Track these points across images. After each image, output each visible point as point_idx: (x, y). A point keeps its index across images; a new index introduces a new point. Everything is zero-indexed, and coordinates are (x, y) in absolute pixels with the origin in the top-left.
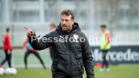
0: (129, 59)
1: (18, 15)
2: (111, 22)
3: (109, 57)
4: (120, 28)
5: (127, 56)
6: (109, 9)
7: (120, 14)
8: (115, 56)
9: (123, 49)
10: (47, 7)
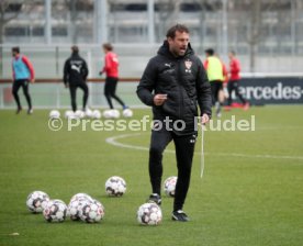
0: (280, 96)
1: (117, 33)
2: (252, 43)
3: (252, 93)
4: (265, 51)
5: (277, 93)
6: (249, 24)
7: (265, 31)
8: (259, 93)
9: (270, 82)
10: (158, 21)
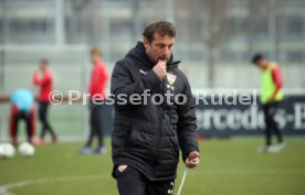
0: (254, 125)
3: (212, 120)
4: (229, 57)
5: (250, 119)
8: (223, 119)
